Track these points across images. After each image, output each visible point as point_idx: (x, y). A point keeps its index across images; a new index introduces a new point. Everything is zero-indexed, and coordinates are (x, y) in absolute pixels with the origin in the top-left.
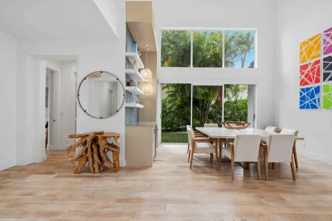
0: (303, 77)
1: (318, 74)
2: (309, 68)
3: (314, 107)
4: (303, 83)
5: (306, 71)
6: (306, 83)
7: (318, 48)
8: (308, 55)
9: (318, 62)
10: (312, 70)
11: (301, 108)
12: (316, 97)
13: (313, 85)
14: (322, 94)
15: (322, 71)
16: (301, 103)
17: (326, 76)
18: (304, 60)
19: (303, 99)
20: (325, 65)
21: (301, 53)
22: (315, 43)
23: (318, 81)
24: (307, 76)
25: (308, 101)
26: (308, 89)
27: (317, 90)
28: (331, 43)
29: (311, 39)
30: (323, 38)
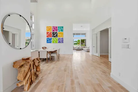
0: (47, 35)
1: (51, 35)
2: (49, 33)
3: (50, 43)
4: (47, 36)
6: (48, 37)
7: (51, 30)
8: (49, 30)
9: (51, 33)
10: (50, 34)
11: (47, 43)
13: (50, 38)
14: (52, 40)
15: (52, 35)
17: (53, 36)
19: (47, 41)
20: (53, 34)
21: (47, 29)
23: (51, 37)
24: (49, 35)
25: (49, 41)
26: (49, 38)
27: (51, 39)
28: (54, 29)
29: (49, 27)
30: (52, 27)
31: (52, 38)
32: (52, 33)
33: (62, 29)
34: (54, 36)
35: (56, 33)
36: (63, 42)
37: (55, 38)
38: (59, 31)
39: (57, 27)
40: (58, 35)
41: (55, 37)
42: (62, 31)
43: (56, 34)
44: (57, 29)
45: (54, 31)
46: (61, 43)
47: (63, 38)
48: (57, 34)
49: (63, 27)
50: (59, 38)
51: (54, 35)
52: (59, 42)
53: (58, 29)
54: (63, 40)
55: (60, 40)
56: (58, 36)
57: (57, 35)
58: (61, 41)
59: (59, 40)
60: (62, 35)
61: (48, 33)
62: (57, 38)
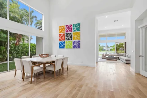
0: (60, 38)
2: (62, 35)
3: (63, 48)
4: (60, 40)
5: (61, 36)
6: (61, 40)
7: (64, 30)
8: (62, 31)
9: (64, 34)
10: (63, 36)
11: (59, 48)
12: (64, 45)
13: (63, 41)
14: (65, 44)
15: (65, 37)
16: (59, 46)
17: (66, 39)
18: (60, 32)
19: (60, 45)
20: (66, 35)
21: (59, 30)
22: (64, 28)
24: (61, 38)
25: (62, 46)
26: (61, 42)
28: (68, 29)
29: (62, 26)
30: (65, 27)
31: (66, 41)
33: (78, 27)
34: (68, 38)
35: (70, 34)
36: (79, 47)
37: (69, 42)
38: (75, 31)
39: (72, 25)
41: (68, 40)
42: (78, 30)
44: (71, 29)
45: (67, 31)
46: (77, 48)
47: (79, 41)
48: (72, 35)
49: (79, 24)
50: (74, 41)
51: (68, 36)
52: (74, 47)
53: (73, 28)
54: (79, 44)
55: (75, 44)
56: (72, 39)
57: (71, 38)
58: (77, 45)
60: (78, 37)
61: (60, 35)
62: (71, 41)
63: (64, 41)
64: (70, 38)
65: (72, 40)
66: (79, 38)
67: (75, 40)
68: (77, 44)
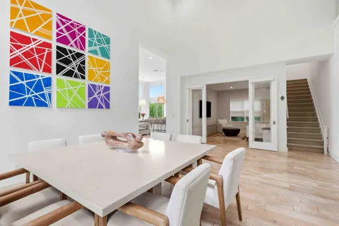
0: (18, 53)
2: (33, 45)
9: (48, 45)
12: (46, 91)
13: (40, 74)
16: (13, 96)
18: (20, 24)
21: (14, 10)
23: (47, 70)
26: (29, 77)
27: (48, 82)
28: (67, 34)
29: (36, 6)
30: (55, 19)
31: (54, 76)
32: (54, 51)
33: (104, 44)
34: (68, 68)
35: (79, 55)
36: (108, 106)
37: (73, 84)
38: (94, 52)
39: (83, 28)
40: (87, 71)
41: (70, 74)
42: (105, 54)
43: (78, 61)
44: (83, 40)
46: (101, 107)
47: (107, 89)
48: (83, 63)
49: (108, 40)
50: (94, 86)
51: (67, 62)
52: (93, 104)
53: (87, 38)
54: (108, 96)
55: (96, 95)
56: (86, 76)
57: (81, 70)
58: (100, 99)
59: (90, 94)
60: (104, 74)
61: (18, 38)
62: (80, 80)
63: (46, 75)
64: (76, 71)
65: (83, 78)
66: (107, 79)
67: (96, 80)
68: (102, 94)
